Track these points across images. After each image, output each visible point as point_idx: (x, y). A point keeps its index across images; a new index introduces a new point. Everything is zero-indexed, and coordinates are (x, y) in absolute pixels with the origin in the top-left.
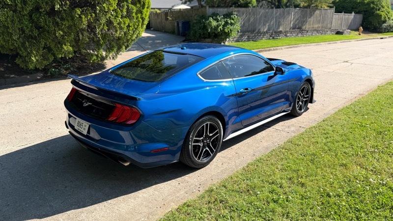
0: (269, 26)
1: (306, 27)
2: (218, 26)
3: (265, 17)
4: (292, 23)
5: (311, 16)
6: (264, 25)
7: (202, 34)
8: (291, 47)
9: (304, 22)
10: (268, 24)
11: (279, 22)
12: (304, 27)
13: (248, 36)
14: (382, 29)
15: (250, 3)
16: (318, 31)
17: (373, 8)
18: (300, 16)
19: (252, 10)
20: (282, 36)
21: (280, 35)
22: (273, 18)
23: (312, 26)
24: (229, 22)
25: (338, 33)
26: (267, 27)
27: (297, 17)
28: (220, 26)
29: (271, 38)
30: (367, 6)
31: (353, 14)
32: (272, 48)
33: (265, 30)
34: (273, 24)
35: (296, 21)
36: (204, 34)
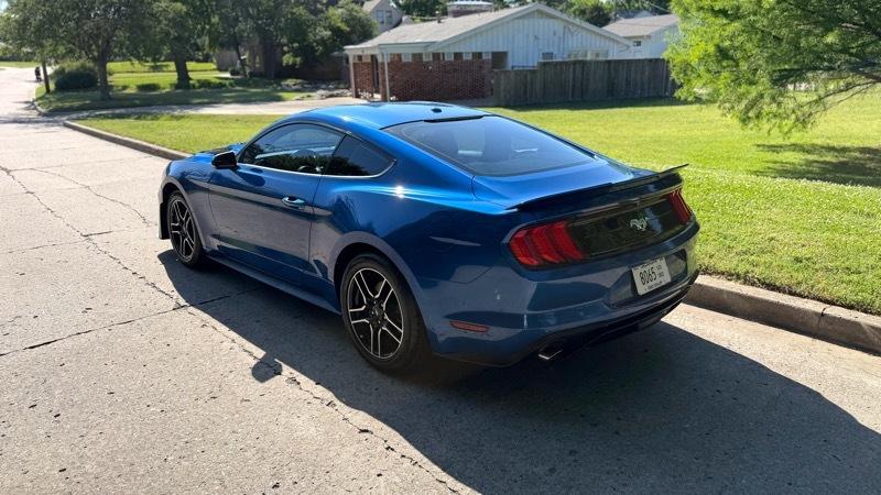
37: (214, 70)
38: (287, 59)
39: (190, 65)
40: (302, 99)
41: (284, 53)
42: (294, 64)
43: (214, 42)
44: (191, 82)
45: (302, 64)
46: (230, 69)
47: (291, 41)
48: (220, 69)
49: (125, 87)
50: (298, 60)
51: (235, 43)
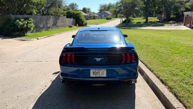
0: (43, 24)
1: (58, 24)
2: (24, 24)
3: (41, 20)
4: (52, 23)
5: (58, 19)
6: (41, 24)
7: (13, 29)
8: (59, 34)
9: (56, 22)
10: (42, 24)
11: (47, 22)
12: (57, 25)
13: (36, 30)
14: (83, 24)
15: (32, 13)
16: (63, 26)
17: (78, 16)
18: (55, 20)
19: (34, 16)
20: (50, 29)
21: (50, 28)
22: (44, 20)
23: (60, 24)
24: (29, 22)
25: (70, 27)
26: (42, 25)
27: (53, 20)
28: (25, 24)
29: (46, 30)
30: (76, 15)
31: (72, 19)
32: (52, 35)
33: (42, 26)
34: (45, 23)
35: (53, 22)
36: (14, 29)
37: (156, 19)
38: (172, 16)
39: (149, 18)
40: (169, 26)
41: (171, 15)
42: (173, 17)
43: (156, 13)
44: (148, 22)
45: (175, 17)
46: (159, 19)
47: (174, 12)
48: (158, 19)
49: (134, 23)
50: (175, 16)
51: (160, 13)
